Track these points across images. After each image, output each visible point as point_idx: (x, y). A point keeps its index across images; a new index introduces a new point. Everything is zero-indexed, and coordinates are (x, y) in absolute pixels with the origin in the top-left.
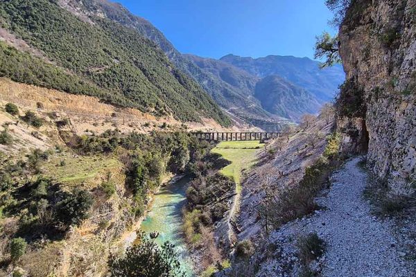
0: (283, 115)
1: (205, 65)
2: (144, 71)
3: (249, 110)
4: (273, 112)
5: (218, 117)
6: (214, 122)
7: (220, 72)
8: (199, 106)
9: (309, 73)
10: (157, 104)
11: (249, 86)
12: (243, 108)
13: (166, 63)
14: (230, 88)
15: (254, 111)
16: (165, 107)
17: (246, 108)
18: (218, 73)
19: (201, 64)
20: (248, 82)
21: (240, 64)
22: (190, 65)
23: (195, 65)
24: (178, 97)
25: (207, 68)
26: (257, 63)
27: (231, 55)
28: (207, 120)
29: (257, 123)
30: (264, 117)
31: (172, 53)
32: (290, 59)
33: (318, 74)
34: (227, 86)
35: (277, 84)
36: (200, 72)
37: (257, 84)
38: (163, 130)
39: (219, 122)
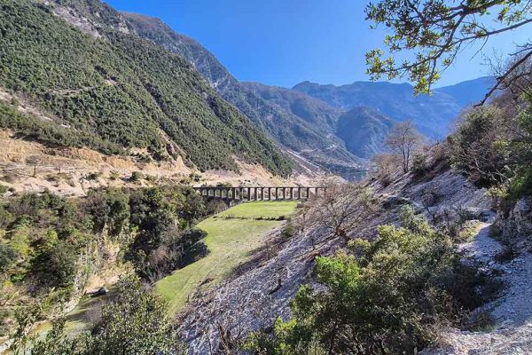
1: (272, 95)
2: (157, 97)
3: (329, 153)
4: (361, 155)
5: (270, 162)
6: (260, 169)
7: (291, 104)
8: (239, 146)
9: (410, 103)
10: (153, 142)
11: (330, 122)
12: (319, 151)
13: (200, 88)
14: (304, 125)
15: (334, 154)
17: (323, 149)
18: (289, 105)
19: (266, 95)
20: (327, 117)
21: (318, 94)
22: (250, 95)
23: (257, 95)
24: (204, 134)
25: (274, 100)
26: (341, 91)
27: (308, 82)
28: (251, 166)
29: (338, 170)
30: (348, 161)
33: (422, 105)
34: (299, 121)
35: (367, 118)
36: (262, 103)
37: (340, 119)
39: (270, 169)
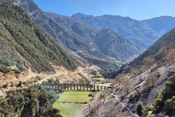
0: (113, 56)
1: (62, 20)
2: (11, 32)
3: (91, 53)
4: (107, 54)
5: (67, 63)
6: (63, 68)
7: (72, 26)
8: (52, 57)
9: (130, 27)
10: (18, 62)
11: (91, 36)
12: (87, 52)
13: (30, 24)
14: (79, 37)
15: (94, 53)
16: (24, 63)
17: (88, 50)
18: (70, 26)
19: (58, 20)
20: (90, 33)
21: (85, 20)
22: (50, 21)
23: (54, 20)
24: (37, 52)
25: (63, 23)
26: (97, 19)
27: (80, 13)
28: (58, 67)
30: (100, 57)
31: (38, 12)
32: (118, 18)
33: (135, 28)
34: (76, 35)
35: (109, 35)
36: (57, 25)
37: (96, 35)
38: (18, 88)
39: (67, 68)
